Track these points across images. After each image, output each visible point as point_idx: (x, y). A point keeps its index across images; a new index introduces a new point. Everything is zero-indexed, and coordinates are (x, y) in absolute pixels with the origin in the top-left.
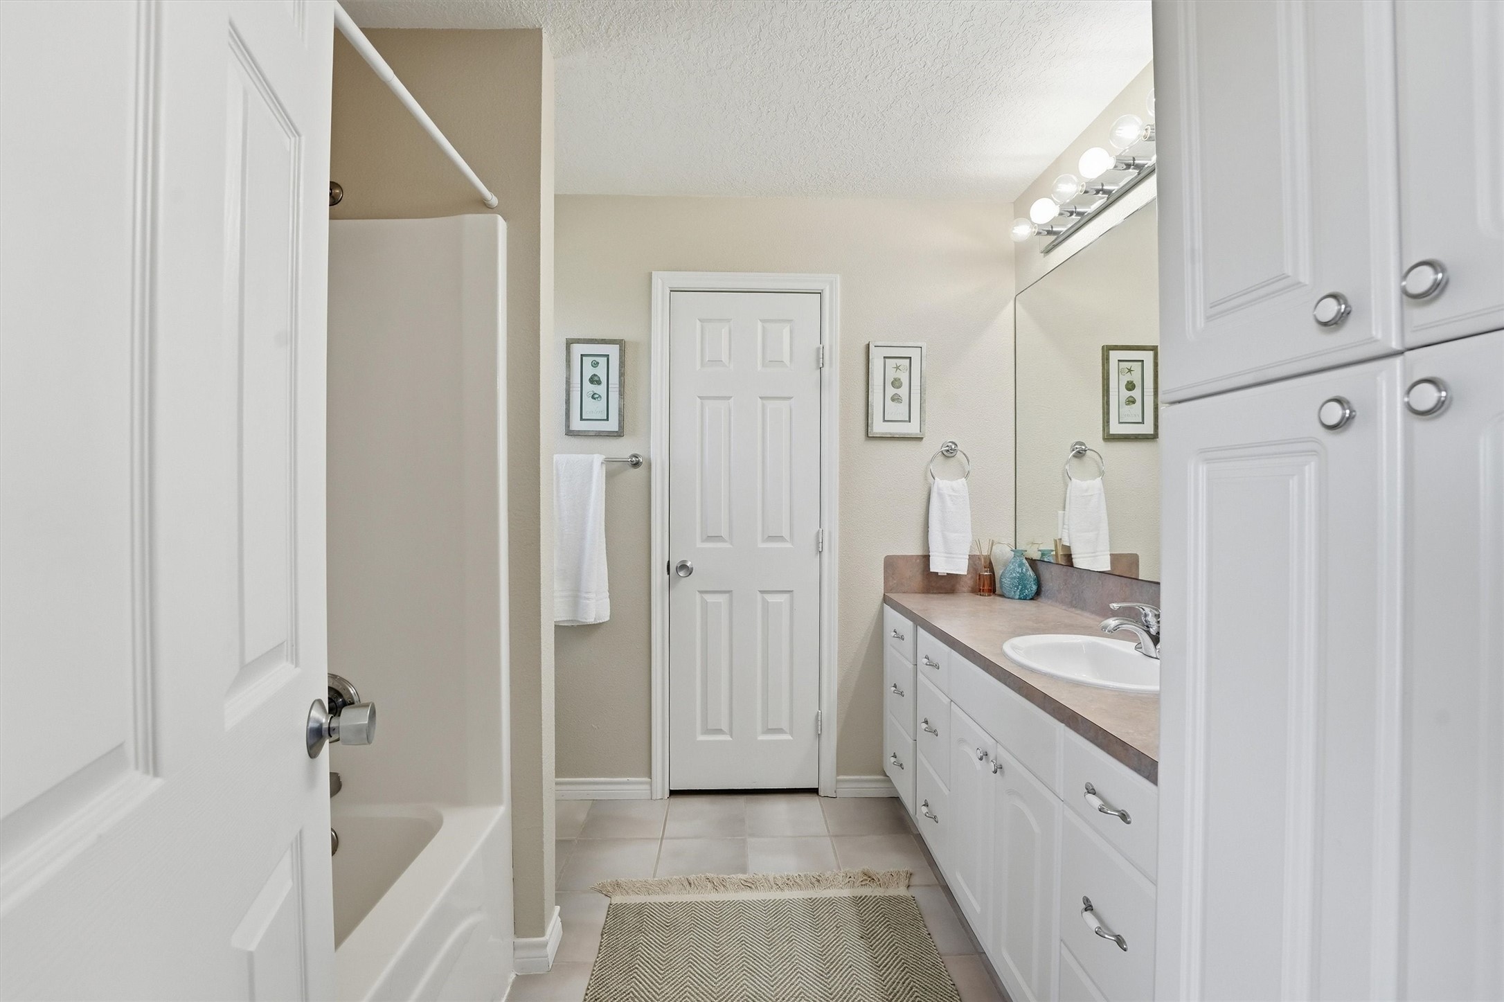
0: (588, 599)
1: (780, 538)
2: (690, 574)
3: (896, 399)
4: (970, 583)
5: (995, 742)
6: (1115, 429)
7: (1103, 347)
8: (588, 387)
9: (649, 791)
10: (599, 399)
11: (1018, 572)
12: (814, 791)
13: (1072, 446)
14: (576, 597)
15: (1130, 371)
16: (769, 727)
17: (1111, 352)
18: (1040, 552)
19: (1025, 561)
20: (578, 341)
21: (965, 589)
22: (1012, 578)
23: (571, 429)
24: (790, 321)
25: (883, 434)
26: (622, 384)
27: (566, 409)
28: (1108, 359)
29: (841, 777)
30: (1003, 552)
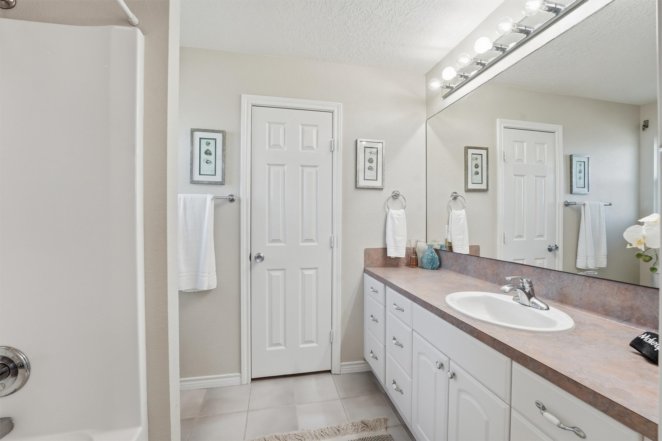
0: (204, 276)
1: (311, 240)
2: (263, 260)
3: (370, 168)
4: (406, 261)
5: (449, 358)
6: (471, 186)
7: (465, 147)
8: (204, 156)
9: (240, 380)
10: (210, 163)
11: (431, 256)
12: (329, 371)
13: (451, 194)
14: (196, 275)
15: (477, 159)
16: (306, 340)
17: (469, 150)
18: (440, 246)
19: (433, 250)
20: (198, 130)
21: (403, 264)
22: (427, 259)
23: (193, 180)
24: (317, 126)
25: (364, 186)
26: (224, 156)
27: (190, 168)
28: (467, 153)
29: (343, 363)
30: (422, 246)
